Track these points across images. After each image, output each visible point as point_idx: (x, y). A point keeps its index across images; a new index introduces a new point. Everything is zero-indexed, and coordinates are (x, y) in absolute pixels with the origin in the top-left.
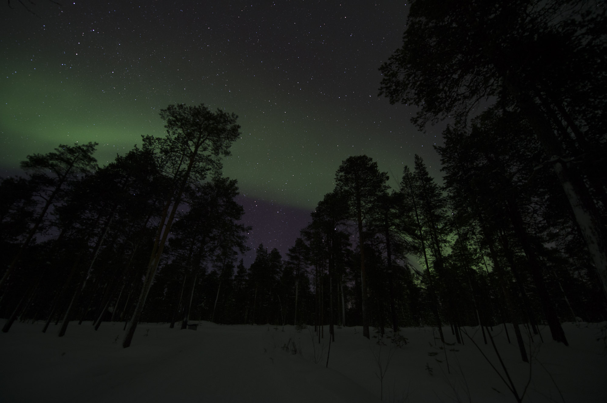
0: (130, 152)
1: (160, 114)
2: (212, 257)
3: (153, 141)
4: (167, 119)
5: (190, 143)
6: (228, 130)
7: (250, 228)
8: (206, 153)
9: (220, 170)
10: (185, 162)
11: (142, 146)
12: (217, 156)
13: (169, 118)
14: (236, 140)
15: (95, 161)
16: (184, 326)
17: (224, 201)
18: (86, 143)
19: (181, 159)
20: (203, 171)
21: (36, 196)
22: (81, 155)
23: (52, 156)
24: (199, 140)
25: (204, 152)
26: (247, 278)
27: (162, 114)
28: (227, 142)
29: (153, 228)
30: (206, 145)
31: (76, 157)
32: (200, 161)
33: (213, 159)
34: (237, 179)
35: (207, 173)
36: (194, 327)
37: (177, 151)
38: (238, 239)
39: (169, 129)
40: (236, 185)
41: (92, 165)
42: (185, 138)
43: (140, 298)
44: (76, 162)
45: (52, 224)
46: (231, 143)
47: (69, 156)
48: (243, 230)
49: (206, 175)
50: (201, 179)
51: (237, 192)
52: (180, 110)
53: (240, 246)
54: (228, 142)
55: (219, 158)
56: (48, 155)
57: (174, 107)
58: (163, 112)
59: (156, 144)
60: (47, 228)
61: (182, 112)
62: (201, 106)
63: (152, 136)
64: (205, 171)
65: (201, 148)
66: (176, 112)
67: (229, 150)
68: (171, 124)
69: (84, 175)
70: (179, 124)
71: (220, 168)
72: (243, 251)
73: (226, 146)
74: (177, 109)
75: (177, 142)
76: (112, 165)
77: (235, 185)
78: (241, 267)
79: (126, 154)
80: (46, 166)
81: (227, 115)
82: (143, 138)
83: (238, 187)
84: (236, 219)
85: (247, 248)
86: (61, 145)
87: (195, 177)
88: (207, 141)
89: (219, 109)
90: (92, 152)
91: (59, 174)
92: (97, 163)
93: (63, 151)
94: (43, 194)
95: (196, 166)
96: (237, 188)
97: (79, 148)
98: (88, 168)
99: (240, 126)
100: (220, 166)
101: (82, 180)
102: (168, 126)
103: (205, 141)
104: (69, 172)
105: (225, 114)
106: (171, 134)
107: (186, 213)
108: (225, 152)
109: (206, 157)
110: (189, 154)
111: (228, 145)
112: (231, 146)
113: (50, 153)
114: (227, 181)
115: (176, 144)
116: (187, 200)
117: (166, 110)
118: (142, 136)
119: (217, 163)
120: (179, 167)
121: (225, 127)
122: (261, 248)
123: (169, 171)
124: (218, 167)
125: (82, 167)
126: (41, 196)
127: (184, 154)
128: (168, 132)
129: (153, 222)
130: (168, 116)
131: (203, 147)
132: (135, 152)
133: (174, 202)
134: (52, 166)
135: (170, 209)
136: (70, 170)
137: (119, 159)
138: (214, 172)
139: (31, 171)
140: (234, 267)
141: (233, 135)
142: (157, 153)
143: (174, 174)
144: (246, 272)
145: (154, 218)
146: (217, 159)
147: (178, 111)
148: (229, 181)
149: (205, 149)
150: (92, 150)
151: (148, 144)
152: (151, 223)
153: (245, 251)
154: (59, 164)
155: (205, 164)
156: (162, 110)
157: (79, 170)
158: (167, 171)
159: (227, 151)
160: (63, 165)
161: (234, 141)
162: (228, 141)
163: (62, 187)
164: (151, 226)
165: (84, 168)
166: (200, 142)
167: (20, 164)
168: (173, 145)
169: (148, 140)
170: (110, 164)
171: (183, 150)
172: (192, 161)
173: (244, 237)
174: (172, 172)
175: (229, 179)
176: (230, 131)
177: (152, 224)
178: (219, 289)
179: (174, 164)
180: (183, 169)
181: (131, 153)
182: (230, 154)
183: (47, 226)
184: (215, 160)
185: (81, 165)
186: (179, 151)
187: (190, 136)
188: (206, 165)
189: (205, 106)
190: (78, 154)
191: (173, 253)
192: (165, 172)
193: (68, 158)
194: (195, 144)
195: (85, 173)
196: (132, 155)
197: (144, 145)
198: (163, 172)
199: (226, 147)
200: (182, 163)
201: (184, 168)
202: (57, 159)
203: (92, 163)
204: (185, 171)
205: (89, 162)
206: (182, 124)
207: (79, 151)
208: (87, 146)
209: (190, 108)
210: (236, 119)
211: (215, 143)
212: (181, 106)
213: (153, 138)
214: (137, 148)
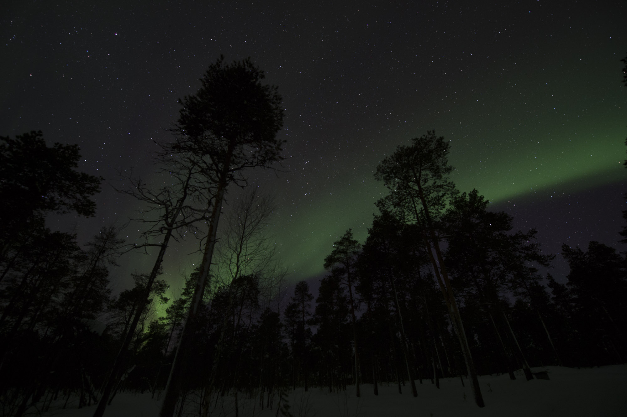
0: (373, 221)
1: (376, 179)
2: (507, 285)
3: (384, 202)
4: (382, 178)
5: (411, 184)
6: (434, 149)
7: (534, 232)
8: (430, 183)
9: (454, 189)
10: (417, 202)
11: (379, 211)
12: (440, 179)
13: (383, 177)
14: (449, 151)
15: (357, 242)
16: (529, 376)
17: (477, 219)
18: (345, 233)
19: (412, 203)
20: (439, 200)
21: (341, 284)
22: (347, 242)
23: (334, 253)
24: (416, 177)
25: (426, 184)
26: (576, 296)
27: (376, 178)
28: (441, 160)
29: (427, 276)
30: (424, 176)
31: (346, 246)
32: (429, 193)
33: (439, 184)
34: (475, 189)
35: (444, 199)
36: (543, 375)
37: (405, 198)
38: (526, 252)
39: (388, 185)
40: (479, 195)
41: (357, 246)
42: (404, 183)
43: (463, 349)
44: (348, 249)
45: (360, 301)
46: (446, 158)
47: (342, 248)
48: (526, 238)
49: (445, 202)
50: (442, 209)
51: (484, 200)
52: (387, 164)
53: (535, 257)
54: (443, 159)
55: (444, 179)
56: (332, 253)
57: (381, 166)
58: (376, 176)
59: (388, 202)
60: (358, 305)
61: (388, 165)
62: (398, 149)
63: (381, 198)
64: (442, 199)
65: (422, 182)
66: (385, 169)
67: (448, 165)
68: (387, 180)
69: (357, 256)
70: (393, 175)
71: (453, 187)
72: (546, 263)
73: (443, 163)
74: (384, 165)
75: (400, 191)
76: (369, 239)
77: (477, 195)
78: (553, 284)
79: (372, 225)
80: (335, 262)
81: (424, 138)
82: (376, 205)
83: (482, 196)
84: (507, 229)
85: (548, 256)
86: (334, 242)
87: (436, 210)
88: (423, 173)
89: (414, 139)
90: (351, 237)
91: (344, 263)
92: (359, 243)
93: (337, 246)
94: (344, 281)
95: (430, 199)
96: (482, 198)
97: (344, 238)
98: (356, 250)
99: (443, 137)
100: (452, 185)
101: (358, 260)
102: (386, 183)
103: (421, 173)
104: (348, 258)
105: (421, 138)
106: (391, 188)
107: (447, 249)
108: (446, 170)
109: (433, 185)
110: (415, 194)
111: (444, 162)
112: (447, 161)
113: (333, 252)
114: (465, 196)
115: (401, 193)
116: (442, 236)
117: (377, 173)
118: (374, 203)
119: (446, 184)
120: (416, 210)
121: (431, 149)
122: (567, 251)
123: (411, 220)
124: (450, 187)
125: (352, 251)
126: (343, 283)
127: (412, 197)
128: (389, 187)
129: (424, 271)
130: (381, 175)
131: (422, 180)
132: (376, 219)
133: (432, 244)
134: (338, 259)
135: (434, 251)
136: (348, 257)
137: (370, 232)
138: (450, 195)
139: (330, 269)
140: (543, 287)
141: (442, 150)
142: (392, 209)
143: (416, 218)
144: (567, 289)
145: (423, 267)
146: (443, 181)
147: (386, 167)
148: (467, 195)
149: (426, 181)
150: (351, 235)
151: (382, 207)
152: (423, 272)
153: (548, 262)
154: (340, 256)
155: (436, 193)
156: (375, 175)
157: (352, 254)
158: (409, 220)
159: (447, 168)
160: (342, 256)
161: (447, 154)
162: (441, 158)
163: (351, 272)
164: (425, 275)
165: (354, 251)
166: (418, 177)
167: (324, 267)
168: (399, 196)
169: (380, 204)
170: (367, 239)
171: (410, 194)
172: (422, 198)
173: (534, 246)
174: (413, 218)
175: (466, 194)
176: (436, 148)
177: (425, 273)
178: (542, 321)
179: (411, 210)
180: (420, 210)
181: (375, 222)
182: (452, 168)
183: (358, 304)
184: (442, 183)
185: (351, 250)
186: (406, 197)
187: (406, 179)
188: (438, 193)
189: (401, 146)
190: (345, 243)
191: (461, 294)
192: (408, 221)
193: (342, 249)
194: (415, 182)
195: (357, 254)
196: (376, 224)
197: (380, 209)
198: (406, 222)
199: (443, 165)
200: (416, 205)
201: (421, 208)
202: (338, 253)
203: (356, 245)
204: (423, 210)
205: (354, 245)
206: (395, 174)
207: (345, 241)
208: (346, 234)
209: (392, 157)
210: (434, 134)
211: (431, 169)
212: (385, 161)
213: (383, 199)
214: (376, 216)
